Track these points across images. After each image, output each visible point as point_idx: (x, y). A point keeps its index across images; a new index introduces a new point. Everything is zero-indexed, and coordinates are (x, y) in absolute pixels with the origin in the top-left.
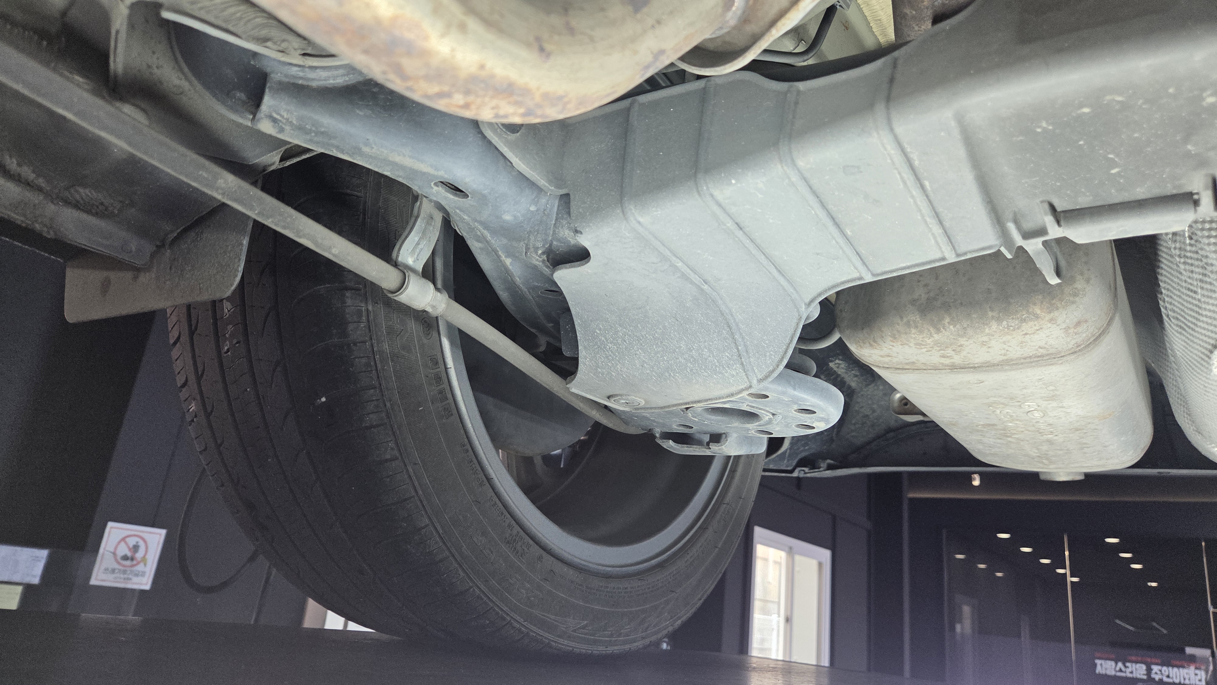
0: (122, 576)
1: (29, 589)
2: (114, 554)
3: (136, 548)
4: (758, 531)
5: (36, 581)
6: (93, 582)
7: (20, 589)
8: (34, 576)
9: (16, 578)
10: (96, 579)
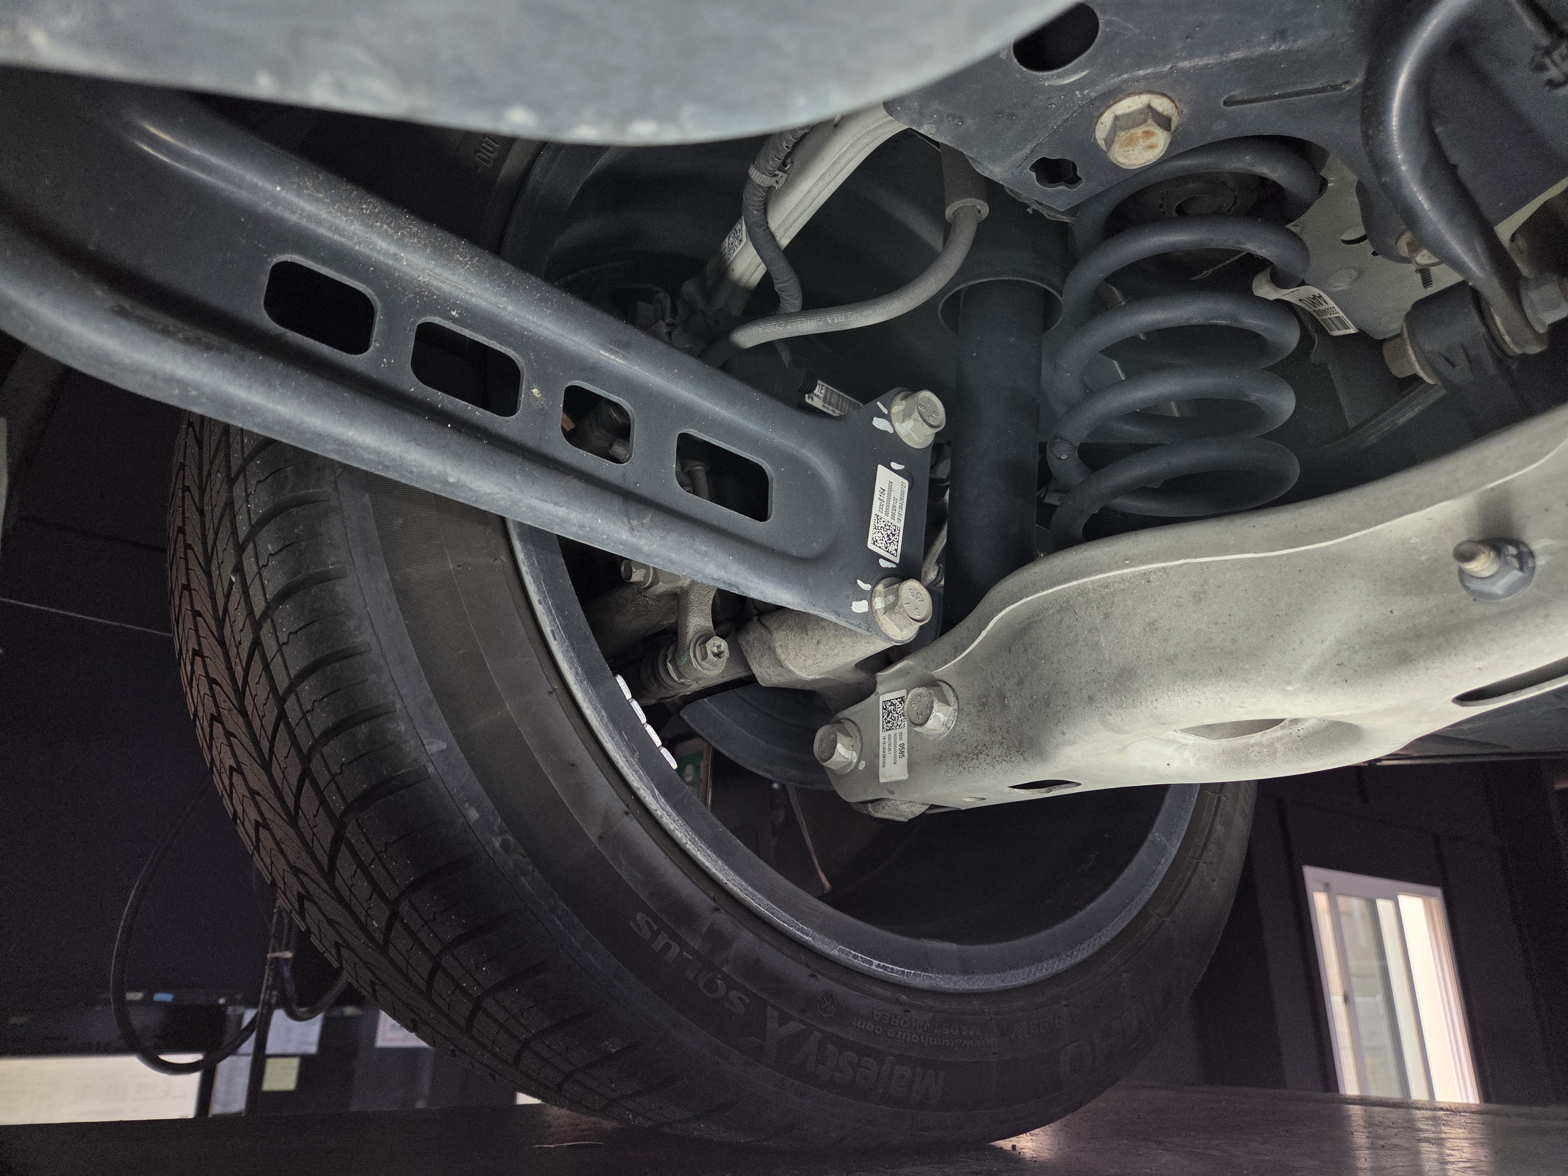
1: (306, 1061)
4: (1312, 874)
5: (313, 1049)
6: (380, 1043)
7: (295, 1062)
8: (310, 1044)
9: (291, 1049)
10: (383, 1040)
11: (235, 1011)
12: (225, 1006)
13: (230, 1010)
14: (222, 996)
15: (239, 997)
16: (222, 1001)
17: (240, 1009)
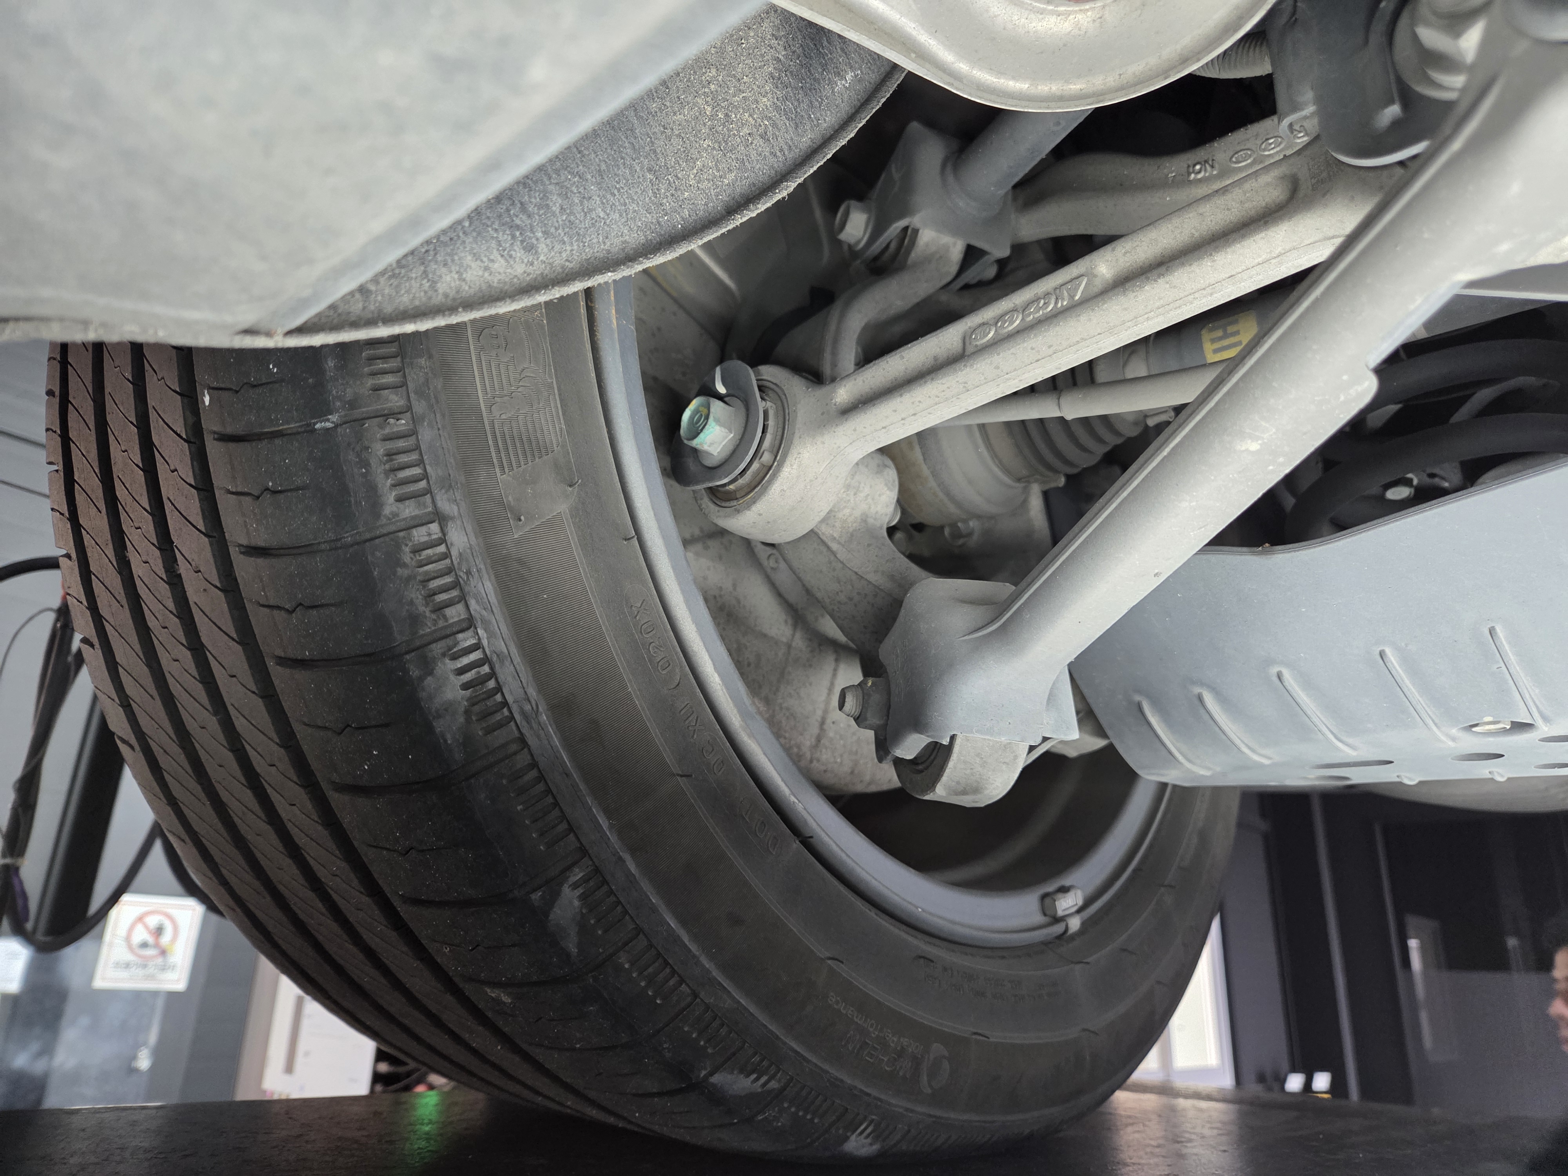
2: (128, 939)
3: (159, 931)
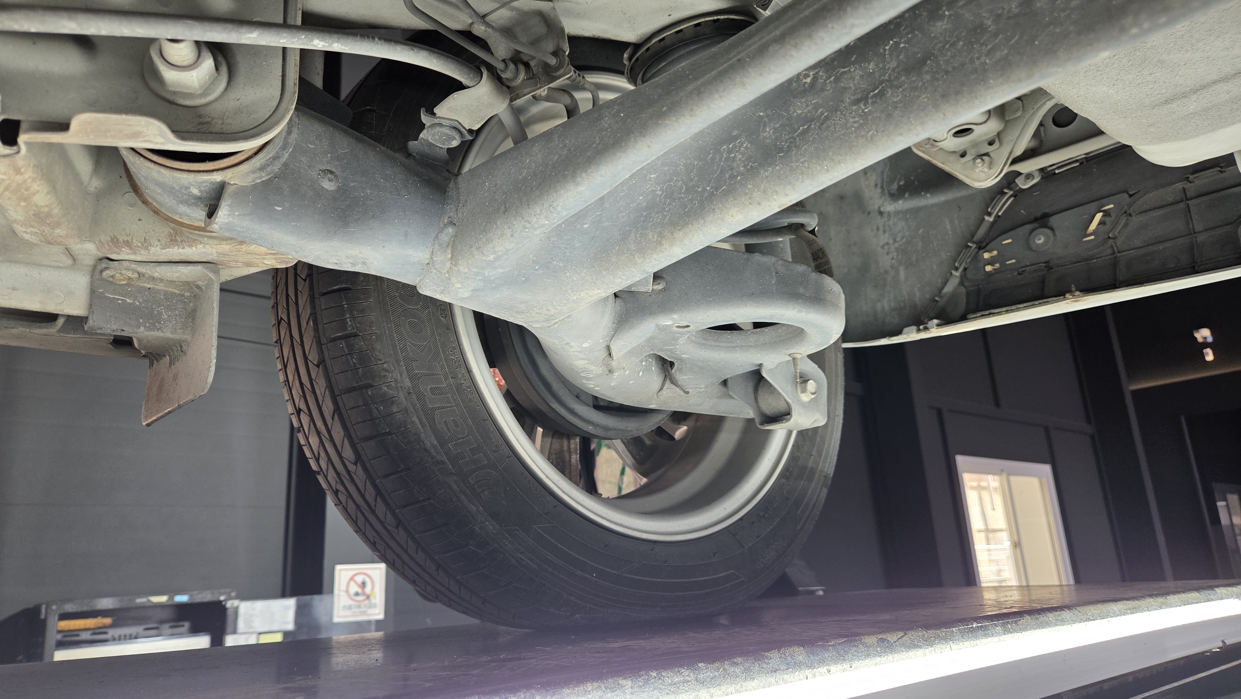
0: (358, 610)
1: (286, 634)
4: (961, 460)
5: (290, 627)
6: (336, 620)
8: (288, 623)
9: (275, 628)
10: (338, 617)
11: (233, 604)
12: (225, 600)
13: (229, 604)
14: (222, 594)
15: (233, 594)
16: (222, 598)
17: (236, 603)
